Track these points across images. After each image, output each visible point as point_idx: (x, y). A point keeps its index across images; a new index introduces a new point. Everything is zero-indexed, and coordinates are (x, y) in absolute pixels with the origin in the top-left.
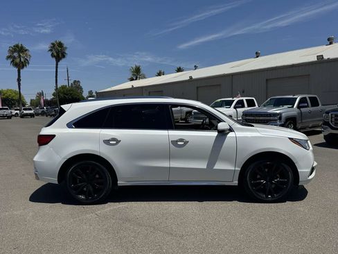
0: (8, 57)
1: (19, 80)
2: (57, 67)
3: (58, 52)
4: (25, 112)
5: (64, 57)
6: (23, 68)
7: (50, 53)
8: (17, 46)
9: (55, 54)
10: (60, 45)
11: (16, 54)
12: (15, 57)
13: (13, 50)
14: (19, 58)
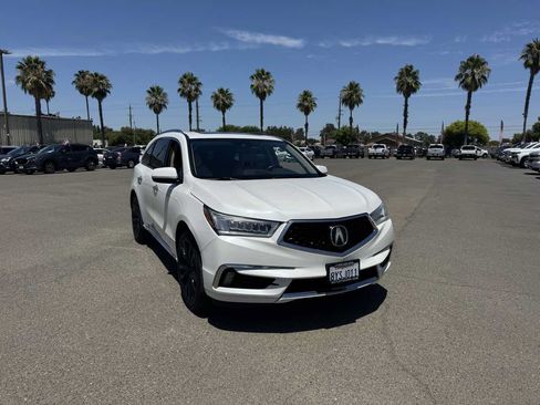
0: (457, 77)
1: (468, 107)
2: (531, 83)
4: (464, 152)
6: (476, 88)
7: (523, 61)
8: (471, 59)
9: (531, 62)
11: (468, 71)
12: (467, 76)
13: (465, 66)
14: (472, 76)
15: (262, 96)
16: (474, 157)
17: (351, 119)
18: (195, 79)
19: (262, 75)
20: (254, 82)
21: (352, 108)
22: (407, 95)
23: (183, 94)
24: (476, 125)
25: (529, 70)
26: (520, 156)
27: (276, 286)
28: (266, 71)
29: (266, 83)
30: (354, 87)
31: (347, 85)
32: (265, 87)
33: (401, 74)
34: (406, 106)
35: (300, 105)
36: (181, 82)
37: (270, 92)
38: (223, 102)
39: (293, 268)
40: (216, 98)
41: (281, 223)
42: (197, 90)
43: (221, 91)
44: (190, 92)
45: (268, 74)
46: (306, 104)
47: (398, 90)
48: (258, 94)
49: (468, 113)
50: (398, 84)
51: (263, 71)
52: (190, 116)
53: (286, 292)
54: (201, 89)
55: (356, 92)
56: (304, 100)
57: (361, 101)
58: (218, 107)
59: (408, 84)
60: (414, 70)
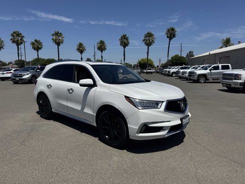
0: (144, 40)
1: (148, 53)
2: (169, 44)
3: (171, 34)
4: (148, 71)
5: (174, 36)
6: (150, 46)
7: (166, 35)
8: (148, 33)
9: (169, 36)
10: (173, 29)
11: (147, 38)
12: (147, 40)
13: (146, 36)
14: (149, 40)
15: (58, 44)
16: (151, 73)
17: (102, 56)
18: (20, 34)
19: (57, 34)
20: (54, 37)
21: (102, 51)
22: (124, 47)
23: (13, 42)
24: (150, 60)
25: (168, 39)
26: (171, 72)
27: (164, 130)
28: (60, 32)
29: (60, 38)
30: (102, 43)
31: (99, 41)
32: (60, 40)
33: (122, 37)
34: (124, 52)
35: (78, 49)
36: (12, 35)
37: (62, 42)
38: (37, 46)
39: (170, 121)
40: (33, 44)
41: (163, 102)
42: (21, 40)
43: (36, 41)
44: (18, 41)
45: (61, 33)
46: (81, 49)
47: (121, 45)
48: (56, 43)
49: (148, 55)
50: (121, 42)
51: (58, 32)
52: (18, 53)
53: (168, 132)
54: (24, 39)
55: (103, 44)
56: (80, 47)
57: (106, 49)
58: (34, 49)
59: (124, 42)
60: (127, 36)
